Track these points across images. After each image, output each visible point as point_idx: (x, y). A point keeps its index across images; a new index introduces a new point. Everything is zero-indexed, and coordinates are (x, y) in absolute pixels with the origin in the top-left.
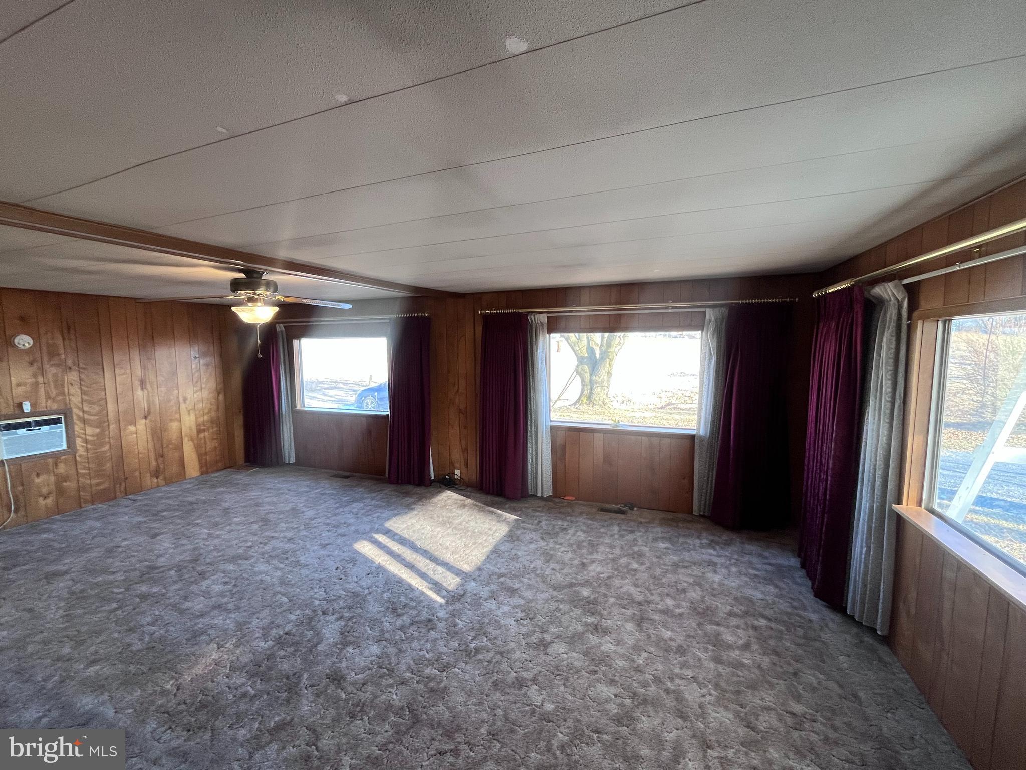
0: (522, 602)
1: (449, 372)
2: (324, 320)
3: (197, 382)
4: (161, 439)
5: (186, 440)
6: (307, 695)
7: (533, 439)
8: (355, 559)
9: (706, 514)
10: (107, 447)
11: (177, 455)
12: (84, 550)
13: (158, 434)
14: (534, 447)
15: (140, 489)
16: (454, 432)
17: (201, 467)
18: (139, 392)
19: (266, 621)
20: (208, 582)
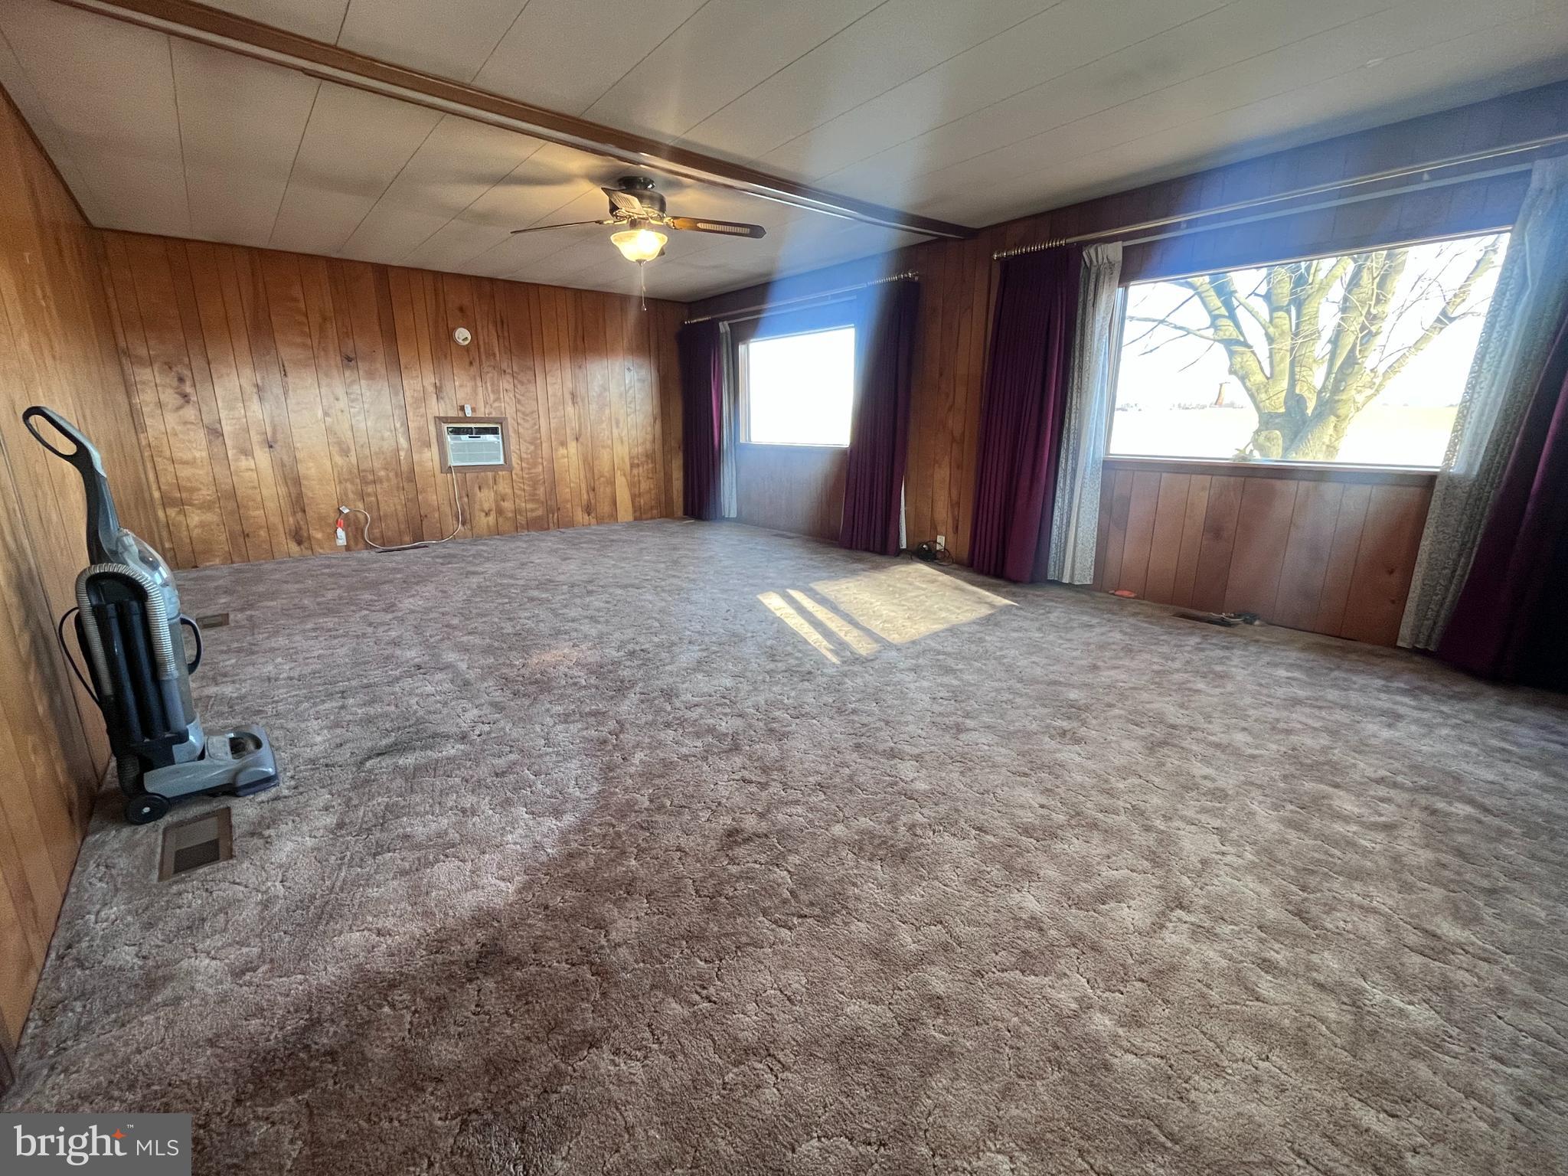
0: (955, 682)
1: (941, 375)
2: (775, 307)
3: (631, 402)
4: (592, 469)
5: (618, 474)
6: (633, 697)
7: (1068, 482)
8: (756, 607)
9: (1432, 648)
10: (540, 468)
11: (608, 490)
12: (503, 561)
13: (589, 463)
14: (1067, 497)
15: (571, 524)
16: (942, 474)
17: (635, 511)
18: (570, 409)
19: (625, 637)
20: (592, 598)
